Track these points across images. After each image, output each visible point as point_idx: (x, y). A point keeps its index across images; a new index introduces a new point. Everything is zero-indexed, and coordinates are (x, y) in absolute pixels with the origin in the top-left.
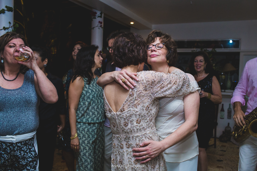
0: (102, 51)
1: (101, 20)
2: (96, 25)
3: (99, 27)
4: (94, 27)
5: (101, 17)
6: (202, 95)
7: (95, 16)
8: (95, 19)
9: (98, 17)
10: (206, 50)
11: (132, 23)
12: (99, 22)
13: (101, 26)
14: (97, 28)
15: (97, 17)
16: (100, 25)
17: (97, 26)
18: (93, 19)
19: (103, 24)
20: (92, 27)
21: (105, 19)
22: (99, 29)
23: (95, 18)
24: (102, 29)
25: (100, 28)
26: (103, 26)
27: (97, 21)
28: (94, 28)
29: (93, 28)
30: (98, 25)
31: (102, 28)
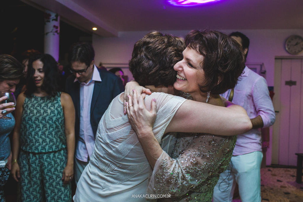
1: (57, 23)
2: (51, 31)
3: (54, 32)
5: (56, 20)
7: (49, 18)
8: (49, 23)
9: (53, 20)
11: (95, 29)
12: (55, 26)
13: (56, 32)
14: (52, 33)
15: (51, 20)
16: (55, 30)
18: (47, 23)
19: (59, 29)
20: (46, 32)
21: (61, 23)
22: (54, 34)
23: (49, 21)
24: (58, 35)
25: (56, 34)
26: (59, 32)
27: (52, 25)
29: (47, 34)
30: (52, 30)
31: (58, 33)
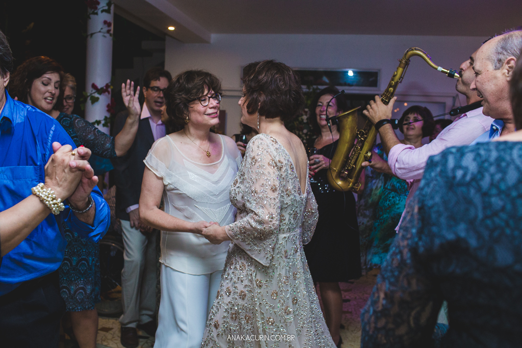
0: (109, 84)
1: (109, 18)
2: (99, 29)
3: (104, 33)
4: (93, 32)
5: (108, 11)
6: (321, 164)
7: (96, 9)
8: (96, 16)
9: (102, 11)
10: (318, 89)
11: (171, 28)
12: (105, 22)
13: (108, 31)
14: (100, 35)
15: (99, 12)
16: (106, 29)
17: (100, 32)
18: (93, 17)
19: (112, 28)
20: (90, 32)
22: (105, 36)
23: (97, 14)
24: (111, 38)
25: (107, 35)
26: (112, 32)
27: (100, 21)
28: (94, 35)
29: (92, 35)
30: (102, 29)
31: (111, 35)
